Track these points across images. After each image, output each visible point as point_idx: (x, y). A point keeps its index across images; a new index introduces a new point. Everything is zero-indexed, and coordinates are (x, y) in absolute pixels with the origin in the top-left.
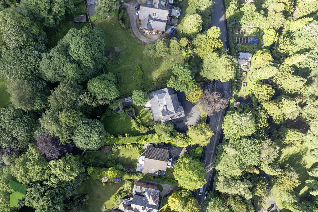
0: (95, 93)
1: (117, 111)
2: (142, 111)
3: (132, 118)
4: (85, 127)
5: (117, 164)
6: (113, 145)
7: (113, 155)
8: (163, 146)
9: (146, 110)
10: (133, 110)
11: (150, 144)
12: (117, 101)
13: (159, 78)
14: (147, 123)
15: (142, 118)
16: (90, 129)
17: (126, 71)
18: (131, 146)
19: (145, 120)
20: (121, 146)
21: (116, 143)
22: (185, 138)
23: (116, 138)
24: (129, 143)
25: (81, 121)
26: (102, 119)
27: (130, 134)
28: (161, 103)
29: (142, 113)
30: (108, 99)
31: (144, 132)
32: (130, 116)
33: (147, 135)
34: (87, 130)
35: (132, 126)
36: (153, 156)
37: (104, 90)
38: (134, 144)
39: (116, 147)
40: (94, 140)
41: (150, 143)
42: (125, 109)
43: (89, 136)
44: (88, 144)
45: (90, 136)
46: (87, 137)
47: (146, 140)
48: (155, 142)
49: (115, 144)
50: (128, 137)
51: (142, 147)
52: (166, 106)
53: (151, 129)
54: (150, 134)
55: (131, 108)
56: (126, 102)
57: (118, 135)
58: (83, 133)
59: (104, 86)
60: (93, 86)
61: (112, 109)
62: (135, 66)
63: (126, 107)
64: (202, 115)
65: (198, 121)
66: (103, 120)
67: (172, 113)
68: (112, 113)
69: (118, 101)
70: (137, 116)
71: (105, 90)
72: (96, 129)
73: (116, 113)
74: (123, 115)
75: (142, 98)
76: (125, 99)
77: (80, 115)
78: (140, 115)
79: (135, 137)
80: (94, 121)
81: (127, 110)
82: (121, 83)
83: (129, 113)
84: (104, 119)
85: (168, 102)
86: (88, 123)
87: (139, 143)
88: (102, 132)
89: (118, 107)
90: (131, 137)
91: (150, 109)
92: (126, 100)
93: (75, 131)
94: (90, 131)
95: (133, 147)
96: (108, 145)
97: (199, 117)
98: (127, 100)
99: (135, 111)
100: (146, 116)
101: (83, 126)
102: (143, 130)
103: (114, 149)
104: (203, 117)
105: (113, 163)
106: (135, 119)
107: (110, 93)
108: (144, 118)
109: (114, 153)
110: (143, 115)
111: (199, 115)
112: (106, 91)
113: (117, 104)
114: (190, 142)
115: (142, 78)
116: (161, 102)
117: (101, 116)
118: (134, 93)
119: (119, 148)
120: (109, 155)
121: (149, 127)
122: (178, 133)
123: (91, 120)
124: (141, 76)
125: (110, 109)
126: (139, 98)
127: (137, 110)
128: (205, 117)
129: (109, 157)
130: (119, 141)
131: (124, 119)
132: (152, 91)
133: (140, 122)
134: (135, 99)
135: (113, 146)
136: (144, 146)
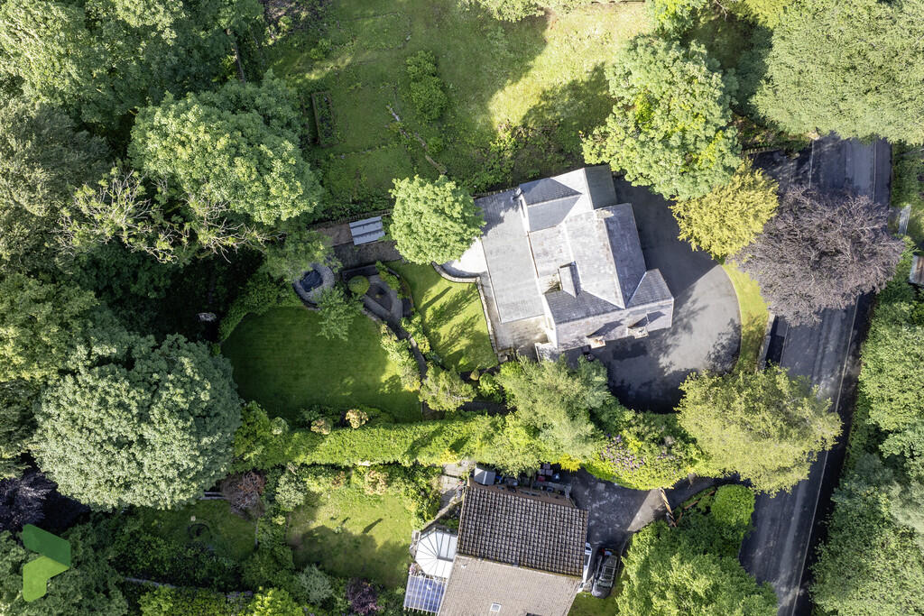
0: (173, 182)
1: (308, 289)
2: (440, 292)
3: (384, 328)
4: (103, 384)
5: (298, 569)
6: (283, 469)
7: (280, 520)
8: (548, 478)
9: (459, 287)
10: (393, 286)
11: (478, 471)
12: (307, 234)
13: (524, 126)
14: (460, 354)
15: (435, 326)
16: (133, 398)
17: (359, 84)
18: (381, 476)
19: (453, 341)
20: (323, 480)
21: (301, 459)
22: (669, 440)
23: (296, 435)
24: (367, 463)
25: (81, 351)
26: (228, 329)
27: (374, 411)
28: (546, 254)
29: (437, 305)
30: (257, 219)
31: (450, 404)
32: (374, 314)
33: (466, 419)
34: (121, 405)
35: (384, 371)
36: (503, 544)
37: (232, 164)
38: (392, 470)
39: (297, 480)
40: (166, 462)
41: (480, 465)
42: (349, 278)
43: (133, 437)
44: (127, 486)
45: (142, 441)
46: (121, 444)
47: (456, 447)
48: (510, 462)
49: (290, 467)
50: (362, 427)
51: (434, 481)
52: (572, 267)
53: (486, 387)
54: (479, 418)
55: (383, 274)
56: (357, 241)
57: (306, 414)
58: (91, 425)
59: (232, 138)
60: (166, 135)
61: (281, 279)
62: (405, 58)
63: (352, 267)
64: (744, 322)
65: (722, 352)
66: (233, 334)
67: (605, 308)
68: (279, 299)
69: (314, 232)
70: (409, 318)
71: (238, 161)
72: (178, 399)
73: (302, 299)
74: (338, 315)
75: (451, 218)
76: (352, 225)
77: (76, 310)
78: (429, 313)
79: (402, 433)
80: (165, 346)
81: (360, 287)
82: (331, 146)
83: (370, 301)
84: (238, 328)
85: (584, 245)
86: (127, 362)
87: (423, 460)
88: (217, 415)
89: (315, 266)
90: (378, 432)
91: (477, 284)
92: (354, 232)
93: (45, 409)
94: (135, 411)
95: (388, 483)
96: (255, 470)
97: (731, 330)
98: (364, 232)
99: (402, 290)
100: (458, 319)
101: (89, 379)
102: (441, 392)
103: (287, 495)
104: (752, 329)
105: (278, 563)
106: (401, 334)
107: (269, 181)
108: (445, 331)
109: (285, 514)
110: (444, 315)
111: (732, 321)
112: (241, 169)
113: (308, 251)
114: (692, 462)
115: (441, 119)
116: (546, 245)
117: (222, 315)
118: (401, 195)
119: (314, 486)
120: (260, 524)
121: (473, 377)
122: (629, 415)
123: (144, 345)
124: (435, 112)
125: (271, 278)
126: (433, 220)
127: (413, 286)
128: (760, 330)
129: (261, 532)
130: (313, 448)
131: (341, 331)
132: (488, 190)
133: (425, 347)
134: (409, 226)
135: (283, 480)
136: (445, 479)
